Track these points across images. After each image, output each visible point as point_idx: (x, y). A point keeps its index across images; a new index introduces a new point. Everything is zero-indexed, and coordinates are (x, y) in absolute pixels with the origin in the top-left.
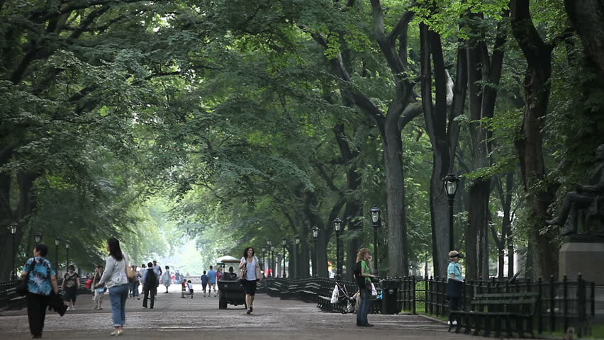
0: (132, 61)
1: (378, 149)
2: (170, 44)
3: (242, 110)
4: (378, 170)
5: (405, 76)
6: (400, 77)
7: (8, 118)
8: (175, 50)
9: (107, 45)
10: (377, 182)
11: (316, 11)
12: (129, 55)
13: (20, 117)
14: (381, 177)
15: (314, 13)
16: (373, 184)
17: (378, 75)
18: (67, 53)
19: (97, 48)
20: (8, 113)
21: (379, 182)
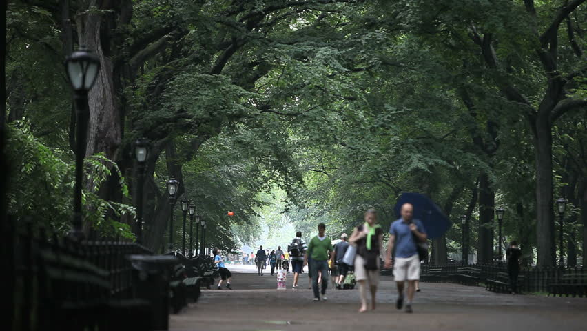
0: (330, 58)
1: (522, 143)
2: (364, 43)
3: (426, 105)
4: (522, 162)
5: (558, 74)
6: (553, 75)
7: (222, 109)
8: (369, 49)
9: (305, 43)
10: (520, 173)
11: (502, 14)
12: (328, 53)
13: (232, 108)
14: (525, 168)
15: (501, 16)
16: (517, 176)
17: (523, 72)
18: (280, 51)
19: (296, 46)
20: (222, 105)
21: (523, 173)
